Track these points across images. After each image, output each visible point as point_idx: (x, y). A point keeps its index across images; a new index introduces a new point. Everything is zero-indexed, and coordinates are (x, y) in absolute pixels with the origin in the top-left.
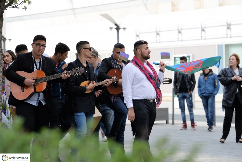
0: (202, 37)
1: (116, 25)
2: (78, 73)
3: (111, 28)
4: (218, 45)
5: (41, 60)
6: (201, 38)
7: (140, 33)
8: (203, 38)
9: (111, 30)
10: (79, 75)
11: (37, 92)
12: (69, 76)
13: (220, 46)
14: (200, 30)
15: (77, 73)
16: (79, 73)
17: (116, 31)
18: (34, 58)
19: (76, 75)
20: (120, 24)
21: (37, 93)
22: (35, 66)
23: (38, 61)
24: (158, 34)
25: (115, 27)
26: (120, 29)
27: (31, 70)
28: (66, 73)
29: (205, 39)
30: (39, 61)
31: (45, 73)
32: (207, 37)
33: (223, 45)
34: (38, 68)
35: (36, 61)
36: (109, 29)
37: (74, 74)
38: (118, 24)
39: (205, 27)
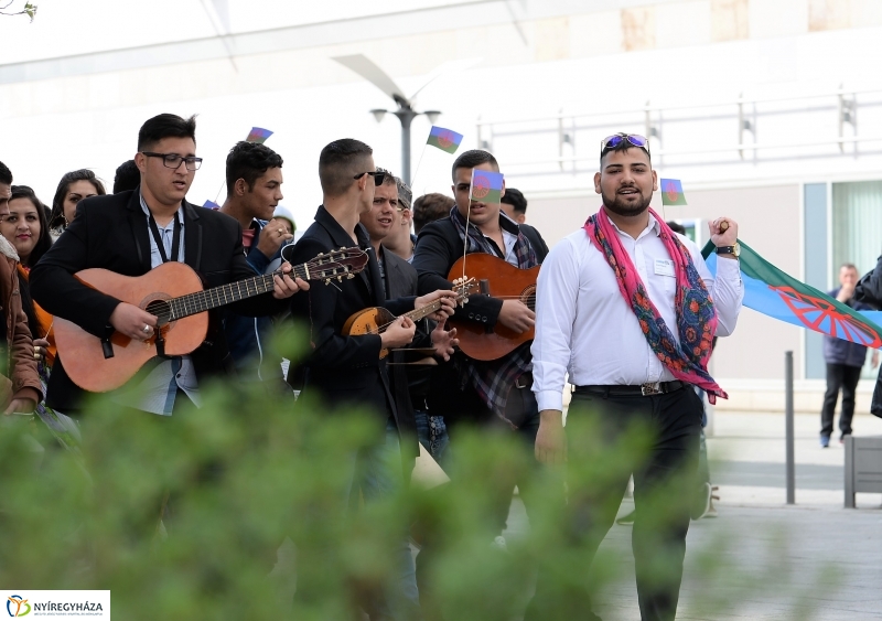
0: (741, 151)
1: (398, 99)
2: (340, 270)
3: (379, 112)
4: (805, 185)
5: (182, 221)
6: (736, 156)
7: (494, 135)
8: (748, 155)
9: (379, 120)
10: (344, 278)
11: (168, 357)
12: (307, 286)
13: (811, 190)
14: (735, 124)
15: (335, 273)
16: (346, 270)
17: (397, 122)
18: (148, 213)
19: (335, 280)
20: (414, 96)
21: (169, 362)
22: (154, 246)
23: (166, 226)
24: (567, 139)
25: (395, 107)
26: (415, 114)
27: (137, 265)
28: (290, 273)
29: (756, 161)
30: (171, 226)
31: (200, 272)
32: (761, 154)
33: (824, 184)
34: (168, 254)
35: (159, 226)
36: (372, 116)
37: (324, 275)
38: (407, 96)
39: (755, 114)
